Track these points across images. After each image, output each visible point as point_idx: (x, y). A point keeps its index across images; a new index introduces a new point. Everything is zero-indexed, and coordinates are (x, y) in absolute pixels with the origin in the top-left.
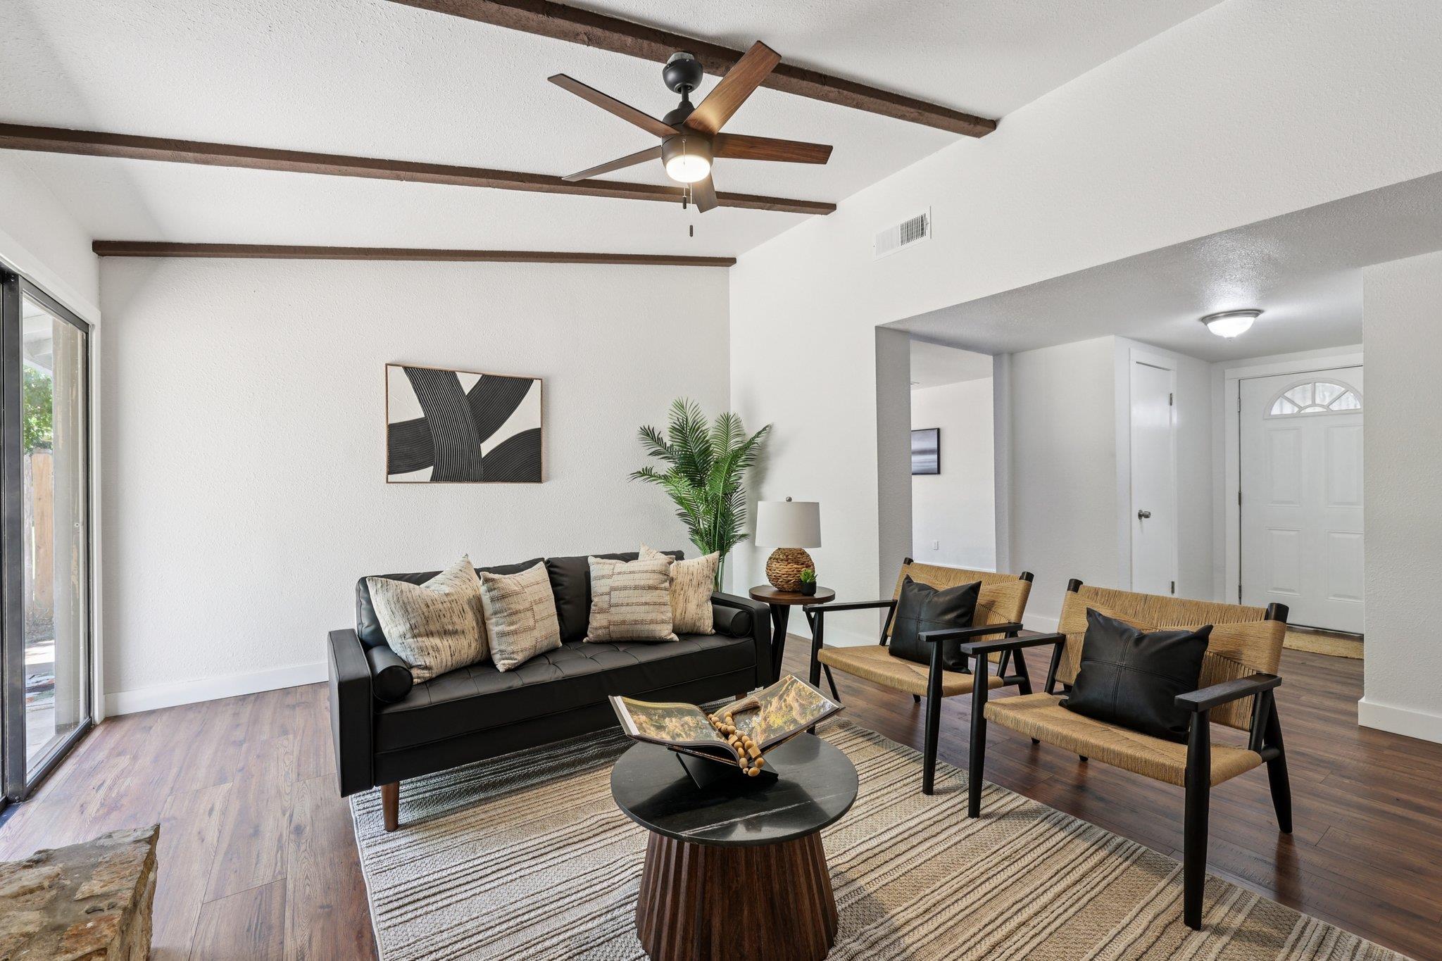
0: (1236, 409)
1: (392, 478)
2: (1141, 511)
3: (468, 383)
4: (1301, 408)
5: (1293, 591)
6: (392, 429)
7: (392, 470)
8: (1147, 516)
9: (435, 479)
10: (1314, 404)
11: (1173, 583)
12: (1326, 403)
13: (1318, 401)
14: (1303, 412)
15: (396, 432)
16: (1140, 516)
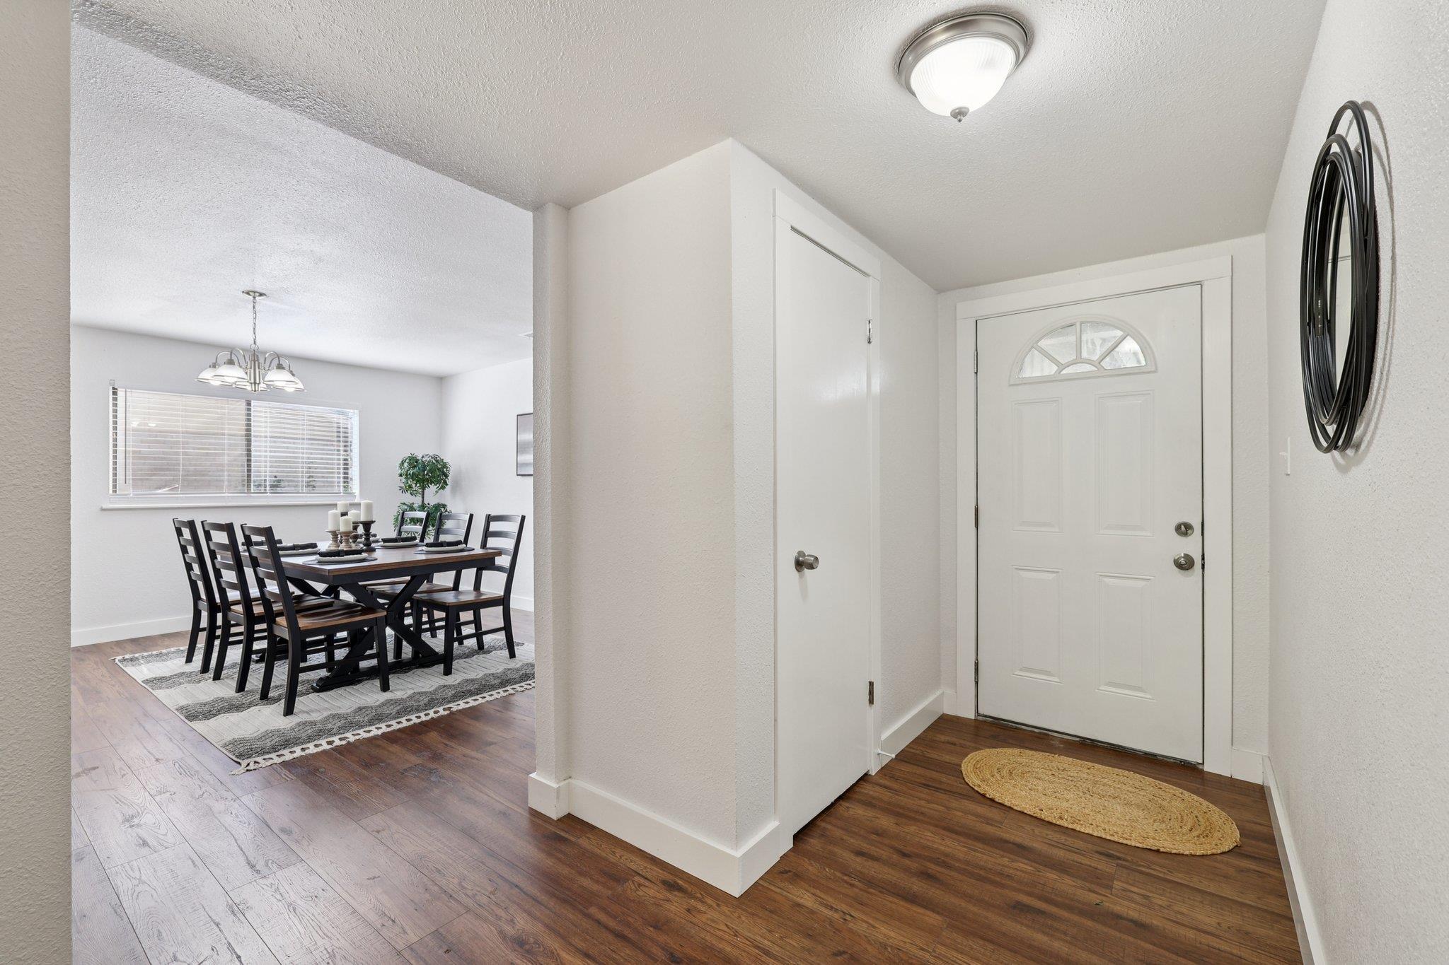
0: (973, 370)
2: (801, 553)
4: (1062, 367)
5: (1048, 673)
8: (811, 567)
10: (1079, 360)
11: (871, 684)
12: (1095, 358)
13: (1085, 355)
14: (1064, 372)
16: (800, 565)
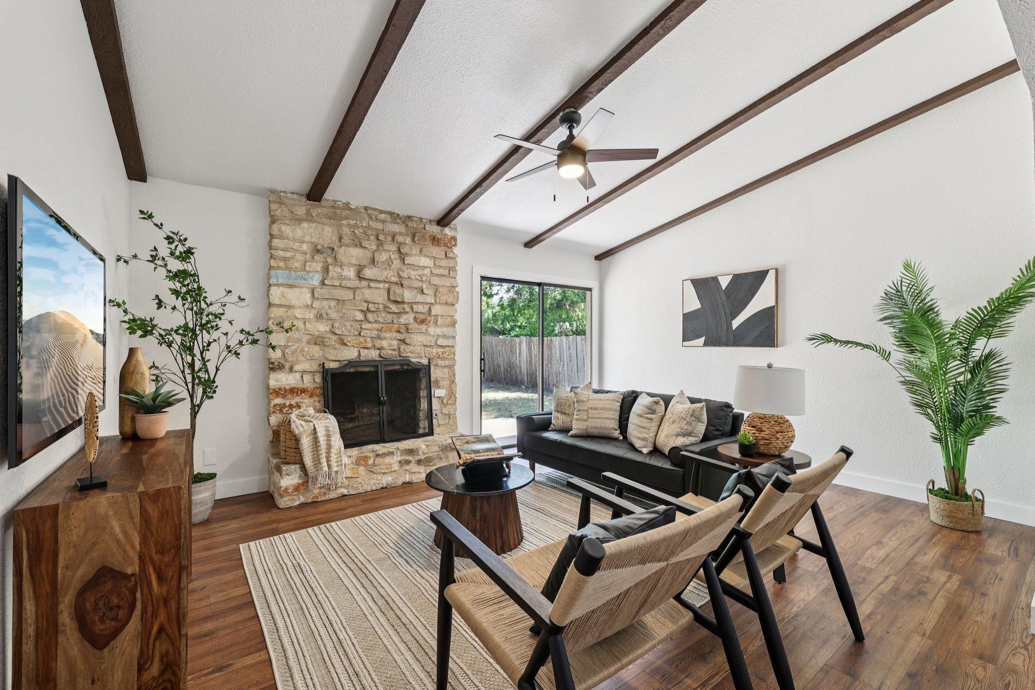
1: (686, 343)
3: (724, 282)
6: (684, 315)
7: (685, 339)
9: (706, 344)
15: (687, 317)
